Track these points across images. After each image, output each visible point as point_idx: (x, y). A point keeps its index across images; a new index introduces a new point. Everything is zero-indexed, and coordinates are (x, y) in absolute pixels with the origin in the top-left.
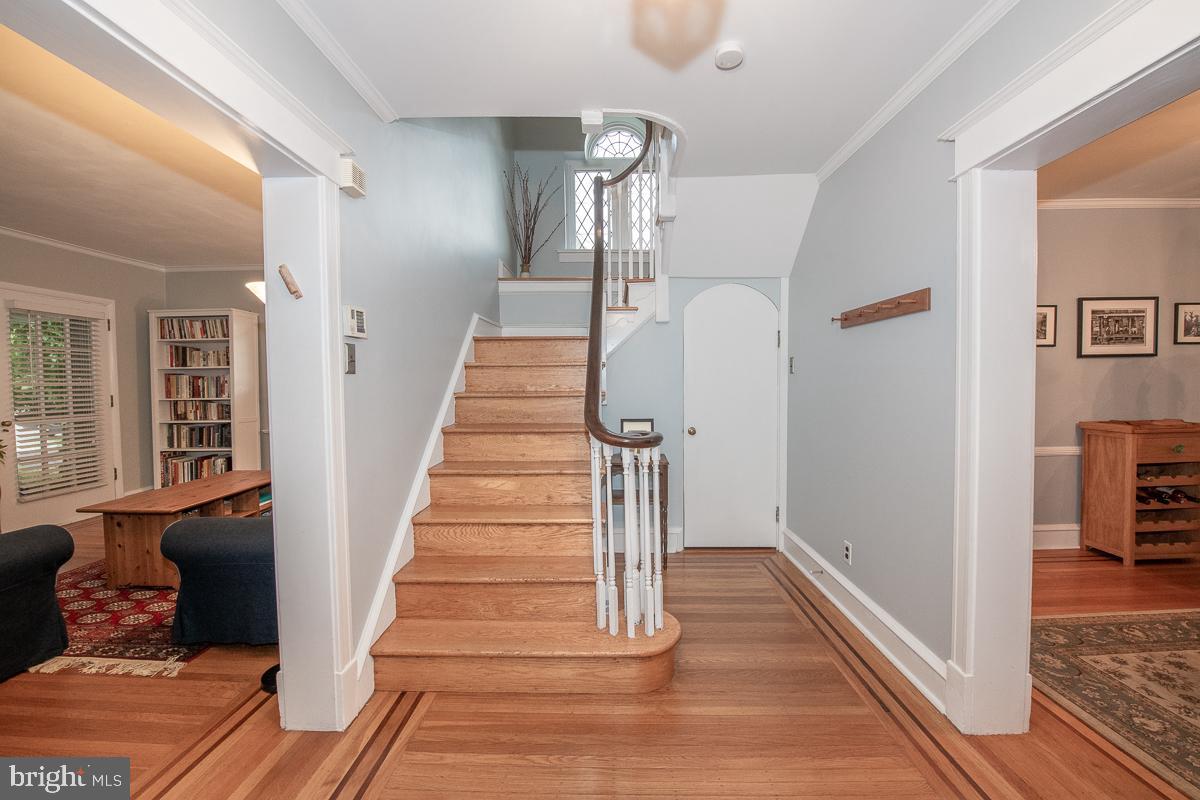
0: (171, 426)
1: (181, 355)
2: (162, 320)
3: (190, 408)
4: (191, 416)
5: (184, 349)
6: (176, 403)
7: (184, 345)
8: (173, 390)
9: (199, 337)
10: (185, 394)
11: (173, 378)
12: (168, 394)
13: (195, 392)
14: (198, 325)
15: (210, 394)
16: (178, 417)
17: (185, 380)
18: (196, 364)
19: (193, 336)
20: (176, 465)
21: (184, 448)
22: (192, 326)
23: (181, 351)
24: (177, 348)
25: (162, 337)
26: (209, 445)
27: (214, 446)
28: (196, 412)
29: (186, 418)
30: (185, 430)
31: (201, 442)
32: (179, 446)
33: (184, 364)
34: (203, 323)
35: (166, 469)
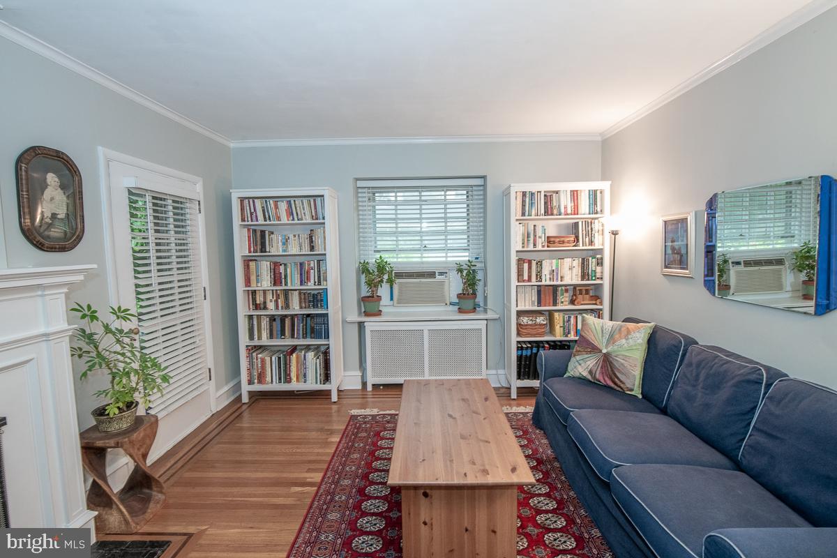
0: (250, 317)
1: (260, 240)
2: (242, 200)
3: (269, 296)
4: (271, 305)
5: (263, 232)
6: (254, 292)
7: (263, 228)
8: (253, 278)
9: (284, 220)
10: (266, 283)
11: (252, 264)
12: (248, 282)
13: (277, 280)
14: (283, 206)
15: (293, 282)
16: (257, 307)
17: (265, 266)
18: (276, 248)
19: (279, 219)
20: (263, 361)
21: (265, 340)
22: (276, 207)
23: (258, 234)
24: (255, 231)
25: (243, 220)
26: (293, 336)
27: (298, 338)
28: (276, 302)
29: (265, 308)
30: (265, 323)
31: (283, 333)
32: (260, 338)
33: (263, 249)
34: (289, 203)
35: (251, 363)
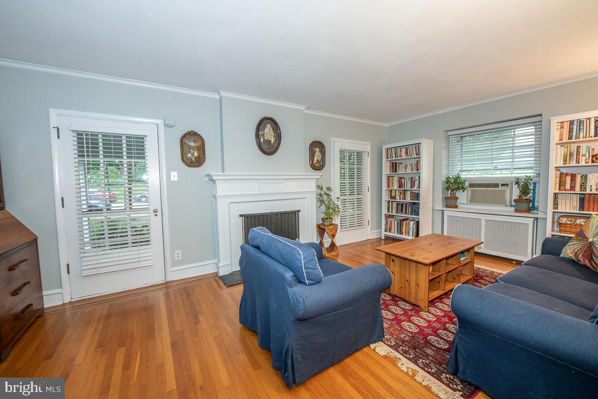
0: (389, 202)
1: (394, 167)
2: (387, 150)
3: (397, 193)
4: (398, 197)
5: (396, 163)
6: (391, 191)
7: (395, 161)
8: (391, 184)
9: (404, 157)
10: (396, 187)
11: (391, 178)
12: (388, 186)
13: (400, 186)
14: (404, 150)
15: (408, 186)
16: (392, 198)
17: (396, 179)
18: (401, 171)
19: (401, 156)
20: (391, 222)
21: (394, 213)
22: (401, 151)
23: (394, 164)
24: (393, 163)
25: (387, 158)
26: (406, 213)
27: (408, 214)
28: (400, 196)
29: (395, 199)
30: (395, 204)
31: (402, 211)
32: (392, 212)
33: (396, 171)
34: (406, 148)
35: (387, 223)
